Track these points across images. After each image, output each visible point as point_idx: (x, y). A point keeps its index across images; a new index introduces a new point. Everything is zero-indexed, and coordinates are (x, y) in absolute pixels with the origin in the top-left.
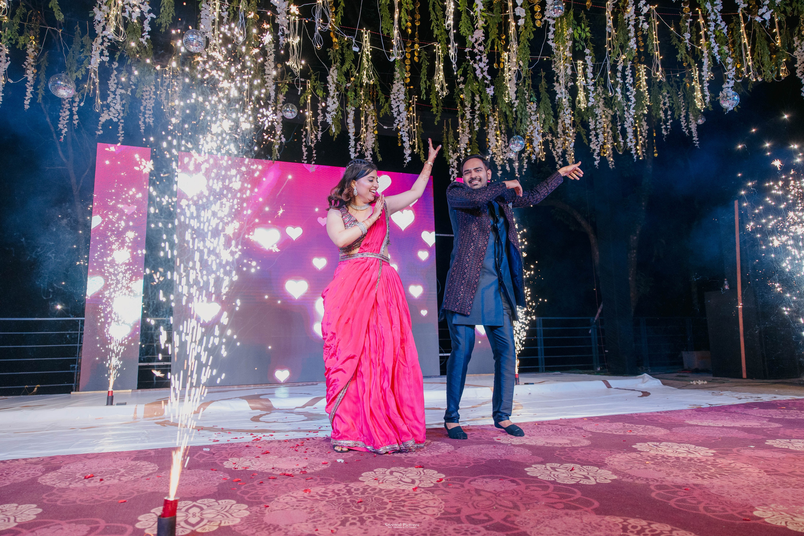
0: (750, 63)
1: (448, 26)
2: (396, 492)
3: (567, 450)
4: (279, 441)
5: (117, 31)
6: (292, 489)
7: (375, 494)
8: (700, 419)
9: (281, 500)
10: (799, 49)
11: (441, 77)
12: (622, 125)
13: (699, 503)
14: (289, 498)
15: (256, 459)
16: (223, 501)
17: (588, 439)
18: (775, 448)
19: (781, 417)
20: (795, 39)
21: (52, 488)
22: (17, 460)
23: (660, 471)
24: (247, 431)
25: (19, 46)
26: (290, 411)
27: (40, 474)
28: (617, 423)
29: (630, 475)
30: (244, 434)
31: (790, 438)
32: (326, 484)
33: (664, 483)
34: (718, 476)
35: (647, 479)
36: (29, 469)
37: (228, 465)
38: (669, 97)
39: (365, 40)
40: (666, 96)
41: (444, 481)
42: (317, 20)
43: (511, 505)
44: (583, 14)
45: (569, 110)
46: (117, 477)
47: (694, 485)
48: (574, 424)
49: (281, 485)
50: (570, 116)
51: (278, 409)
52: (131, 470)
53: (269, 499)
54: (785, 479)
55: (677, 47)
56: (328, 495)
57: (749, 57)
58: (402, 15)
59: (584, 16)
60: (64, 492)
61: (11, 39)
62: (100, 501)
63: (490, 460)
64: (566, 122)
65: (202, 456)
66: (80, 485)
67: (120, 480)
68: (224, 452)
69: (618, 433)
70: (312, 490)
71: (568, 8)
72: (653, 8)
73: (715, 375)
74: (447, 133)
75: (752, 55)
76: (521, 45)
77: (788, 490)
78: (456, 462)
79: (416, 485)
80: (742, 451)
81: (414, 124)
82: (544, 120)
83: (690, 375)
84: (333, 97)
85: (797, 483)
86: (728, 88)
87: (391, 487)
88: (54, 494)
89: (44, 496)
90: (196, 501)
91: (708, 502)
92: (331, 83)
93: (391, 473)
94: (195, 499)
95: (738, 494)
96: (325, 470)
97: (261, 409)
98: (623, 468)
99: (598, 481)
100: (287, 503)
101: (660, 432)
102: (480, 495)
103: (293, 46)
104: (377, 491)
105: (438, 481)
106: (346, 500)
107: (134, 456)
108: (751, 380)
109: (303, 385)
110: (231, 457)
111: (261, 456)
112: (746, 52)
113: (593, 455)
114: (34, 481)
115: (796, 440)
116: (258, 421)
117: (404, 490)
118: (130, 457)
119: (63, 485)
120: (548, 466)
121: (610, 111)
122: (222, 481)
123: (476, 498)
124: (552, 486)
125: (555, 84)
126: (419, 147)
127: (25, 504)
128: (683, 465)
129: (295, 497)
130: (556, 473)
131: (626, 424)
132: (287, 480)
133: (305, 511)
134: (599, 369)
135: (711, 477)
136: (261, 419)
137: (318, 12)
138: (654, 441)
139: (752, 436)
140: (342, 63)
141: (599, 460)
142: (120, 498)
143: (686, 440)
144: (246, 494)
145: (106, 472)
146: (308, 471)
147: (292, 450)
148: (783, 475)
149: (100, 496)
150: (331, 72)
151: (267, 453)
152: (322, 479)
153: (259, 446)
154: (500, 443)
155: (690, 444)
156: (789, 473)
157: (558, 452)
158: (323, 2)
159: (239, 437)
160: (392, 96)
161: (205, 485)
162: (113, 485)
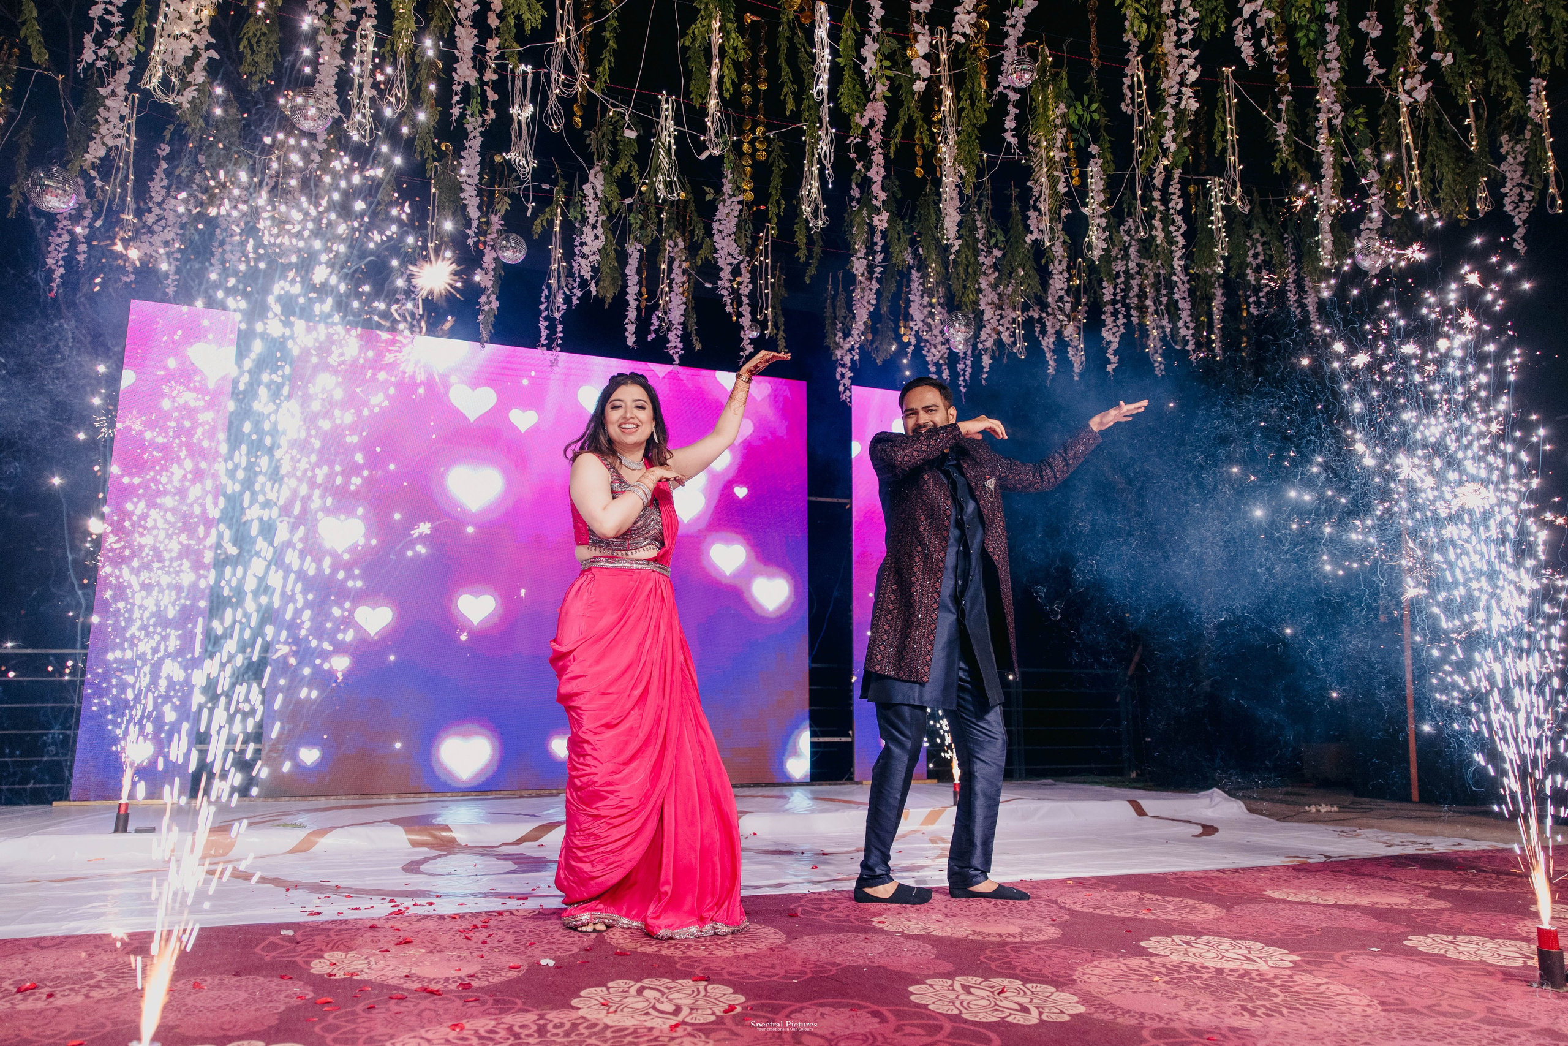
0: (1417, 183)
1: (819, 94)
2: (635, 1031)
3: (1008, 949)
4: (442, 917)
6: (430, 1022)
7: (591, 1036)
8: (1297, 887)
10: (1510, 159)
11: (814, 190)
15: (380, 956)
17: (1060, 925)
18: (1421, 953)
20: (1504, 138)
23: (1175, 997)
24: (382, 893)
26: (487, 851)
28: (1130, 893)
29: (1112, 1007)
30: (375, 901)
31: (1455, 931)
32: (502, 1011)
33: (1172, 1025)
34: (1285, 1011)
35: (1142, 1015)
37: (318, 967)
38: (1263, 244)
39: (664, 113)
40: (1258, 241)
41: (738, 1010)
42: (555, 76)
44: (1092, 78)
46: (84, 991)
47: (1231, 1029)
49: (410, 1013)
51: (466, 846)
52: (118, 974)
54: (1415, 1021)
57: (1416, 171)
58: (725, 70)
59: (1093, 81)
63: (848, 967)
65: (274, 946)
67: (87, 996)
68: (320, 938)
69: (1123, 914)
70: (467, 1026)
72: (1227, 71)
73: (1360, 793)
74: (834, 298)
75: (1420, 167)
76: (964, 135)
78: (777, 970)
79: (680, 1018)
80: (1352, 958)
81: (767, 279)
82: (1023, 280)
83: (1308, 791)
84: (594, 227)
86: (1370, 230)
87: (629, 1022)
92: (590, 198)
93: (640, 991)
96: (510, 982)
97: (431, 846)
98: (1105, 989)
99: (1044, 1017)
101: (1208, 913)
103: (519, 122)
104: (597, 1029)
105: (725, 1011)
107: (135, 943)
108: (1426, 807)
110: (332, 949)
111: (393, 949)
112: (1410, 159)
113: (1055, 960)
115: (1467, 938)
116: (418, 871)
117: (651, 1029)
120: (959, 981)
121: (1152, 267)
122: (294, 1002)
124: (948, 1026)
125: (1030, 213)
126: (776, 325)
128: (1226, 985)
130: (968, 998)
131: (1147, 895)
132: (425, 1003)
134: (1134, 775)
135: (1272, 1012)
136: (423, 867)
137: (557, 59)
138: (1186, 933)
139: (1382, 927)
140: (614, 160)
141: (1062, 972)
142: (73, 1036)
143: (1250, 932)
144: (332, 1032)
145: (67, 977)
146: (475, 984)
147: (459, 938)
148: (1415, 1011)
149: (35, 1031)
150: (591, 177)
151: (407, 942)
152: (497, 1001)
153: (398, 926)
154: (882, 931)
155: (1257, 940)
156: (1428, 1007)
157: (988, 953)
158: (568, 42)
159: (362, 907)
160: (715, 226)
161: (257, 1010)
162: (70, 1007)
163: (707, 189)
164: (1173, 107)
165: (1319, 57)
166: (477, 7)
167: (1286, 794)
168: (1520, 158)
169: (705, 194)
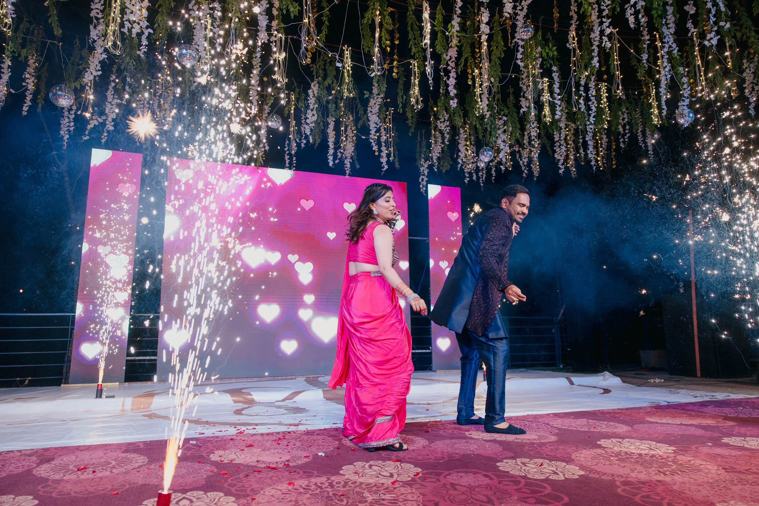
0: (703, 84)
1: (425, 45)
2: (375, 485)
3: (535, 445)
4: (262, 434)
5: (115, 45)
6: (277, 482)
7: (355, 487)
8: (659, 416)
9: (267, 493)
10: (747, 70)
11: (416, 91)
12: (584, 138)
13: (663, 499)
14: (274, 491)
15: (241, 452)
16: (212, 493)
17: (555, 435)
18: (732, 445)
19: (735, 415)
20: (745, 61)
21: (47, 480)
22: (12, 451)
23: (624, 467)
24: (231, 424)
25: (22, 59)
26: (270, 404)
27: (35, 465)
28: (582, 420)
29: (596, 471)
30: (228, 428)
31: (745, 436)
32: (309, 477)
33: (628, 479)
34: (679, 473)
35: (612, 475)
36: (24, 460)
37: (214, 457)
38: (627, 114)
39: (346, 56)
40: (625, 112)
41: (420, 475)
42: (303, 38)
43: (485, 499)
44: (549, 36)
45: (536, 124)
46: (109, 469)
47: (657, 481)
48: (540, 420)
49: (266, 478)
50: (536, 129)
51: (259, 403)
52: (121, 462)
53: (255, 492)
54: (742, 476)
55: (636, 67)
56: (312, 488)
57: (703, 78)
58: (383, 34)
59: (551, 37)
60: (58, 484)
61: (13, 52)
62: (94, 493)
63: (464, 455)
64: (532, 134)
65: (190, 449)
66: (73, 477)
67: (111, 472)
68: (209, 445)
69: (582, 429)
70: (295, 483)
71: (536, 30)
72: (615, 31)
73: (672, 374)
74: (421, 143)
75: (705, 76)
76: (493, 63)
77: (746, 487)
78: (431, 456)
79: (394, 479)
80: (700, 448)
81: (390, 134)
82: (511, 133)
83: (646, 373)
84: (312, 110)
85: (754, 480)
86: (683, 106)
87: (371, 481)
88: (49, 485)
89: (39, 487)
90: (185, 493)
91: (671, 498)
92: (311, 96)
93: (370, 466)
94: (184, 491)
95: (699, 491)
96: (307, 463)
97: (243, 403)
98: (589, 463)
99: (566, 476)
100: (272, 496)
101: (622, 429)
102: (456, 489)
103: (279, 61)
104: (357, 484)
105: (415, 475)
106: (328, 494)
107: (124, 449)
108: (705, 379)
109: (282, 379)
110: (217, 449)
111: (246, 449)
112: (700, 72)
113: (560, 451)
114: (29, 472)
115: (751, 438)
116: (241, 414)
117: (383, 484)
118: (120, 449)
119: (57, 477)
120: (519, 461)
121: (573, 125)
122: (209, 474)
123: (451, 492)
124: (523, 481)
125: (522, 99)
127: (22, 495)
128: (646, 461)
129: (280, 490)
130: (527, 468)
131: (590, 421)
132: (271, 473)
133: (290, 503)
134: (561, 366)
135: (673, 473)
136: (243, 412)
137: (304, 30)
138: (617, 438)
139: (708, 434)
140: (325, 78)
141: (566, 456)
142: (112, 490)
143: (647, 437)
144: (233, 487)
145: (98, 464)
146: (291, 464)
147: (274, 444)
148: (740, 472)
149: (94, 488)
150: (312, 86)
151: (251, 446)
152: (305, 472)
153: (243, 439)
154: (472, 438)
155: (652, 440)
156: (746, 470)
157: (527, 448)
158: (309, 22)
159: (223, 430)
160: (369, 109)
161: (194, 477)
162: (106, 477)
163: (365, 92)
164: (597, 46)
165: (663, 22)
166: (268, 6)
167: (636, 374)
168: (753, 70)
169: (365, 94)
